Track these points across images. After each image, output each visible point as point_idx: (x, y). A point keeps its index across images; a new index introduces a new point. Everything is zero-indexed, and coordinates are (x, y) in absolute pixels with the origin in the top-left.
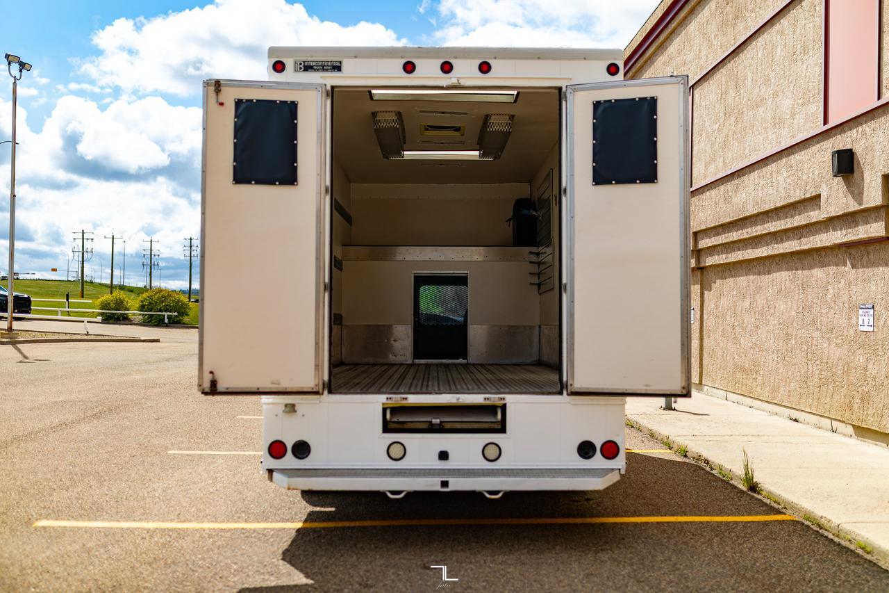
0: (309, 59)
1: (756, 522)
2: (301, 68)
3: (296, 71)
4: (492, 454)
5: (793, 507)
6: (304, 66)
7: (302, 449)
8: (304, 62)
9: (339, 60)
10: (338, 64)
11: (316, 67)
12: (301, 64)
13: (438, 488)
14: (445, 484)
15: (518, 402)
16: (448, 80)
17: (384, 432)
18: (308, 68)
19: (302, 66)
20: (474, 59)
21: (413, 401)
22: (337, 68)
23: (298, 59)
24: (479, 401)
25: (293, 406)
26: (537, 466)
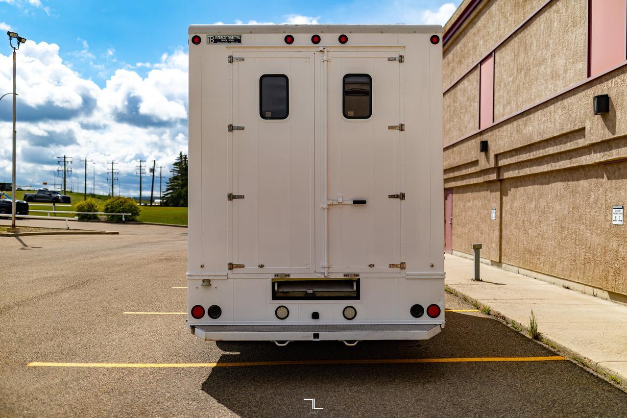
0: (218, 34)
1: (538, 361)
2: (212, 41)
3: (208, 43)
4: (350, 314)
5: (565, 350)
7: (215, 312)
8: (214, 36)
9: (239, 34)
10: (238, 38)
11: (223, 40)
12: (212, 38)
13: (312, 339)
14: (316, 336)
15: (368, 278)
16: (317, 49)
17: (273, 299)
18: (217, 41)
19: (213, 39)
20: (335, 33)
21: (293, 277)
22: (238, 41)
23: (210, 35)
24: (341, 276)
25: (209, 281)
26: (381, 323)
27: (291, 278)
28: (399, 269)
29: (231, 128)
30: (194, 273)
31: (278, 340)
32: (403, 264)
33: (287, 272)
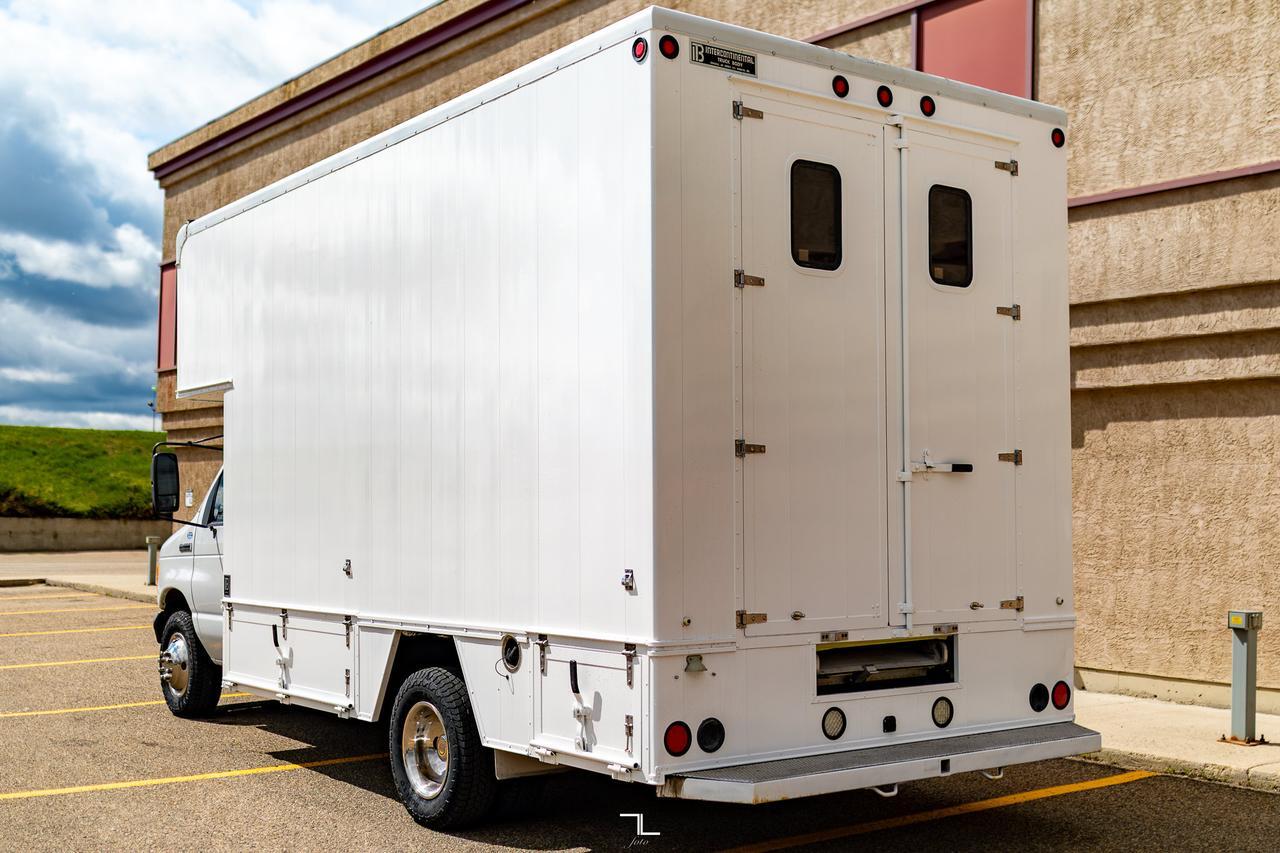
0: (712, 43)
1: (1133, 782)
2: (700, 57)
3: (693, 60)
4: (943, 713)
5: (1135, 761)
6: (704, 54)
7: (712, 734)
8: (704, 46)
9: (752, 53)
10: (750, 61)
11: (720, 60)
12: (700, 49)
13: (938, 773)
14: (945, 765)
15: (969, 633)
16: (889, 118)
17: (818, 694)
18: (709, 59)
19: (701, 53)
20: (915, 89)
21: (855, 638)
22: (750, 68)
23: (696, 39)
24: (928, 633)
25: (700, 657)
26: (990, 728)
27: (849, 640)
28: (1014, 611)
29: (740, 279)
30: (669, 642)
31: (879, 784)
32: (1020, 599)
33: (841, 628)
